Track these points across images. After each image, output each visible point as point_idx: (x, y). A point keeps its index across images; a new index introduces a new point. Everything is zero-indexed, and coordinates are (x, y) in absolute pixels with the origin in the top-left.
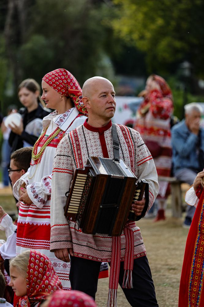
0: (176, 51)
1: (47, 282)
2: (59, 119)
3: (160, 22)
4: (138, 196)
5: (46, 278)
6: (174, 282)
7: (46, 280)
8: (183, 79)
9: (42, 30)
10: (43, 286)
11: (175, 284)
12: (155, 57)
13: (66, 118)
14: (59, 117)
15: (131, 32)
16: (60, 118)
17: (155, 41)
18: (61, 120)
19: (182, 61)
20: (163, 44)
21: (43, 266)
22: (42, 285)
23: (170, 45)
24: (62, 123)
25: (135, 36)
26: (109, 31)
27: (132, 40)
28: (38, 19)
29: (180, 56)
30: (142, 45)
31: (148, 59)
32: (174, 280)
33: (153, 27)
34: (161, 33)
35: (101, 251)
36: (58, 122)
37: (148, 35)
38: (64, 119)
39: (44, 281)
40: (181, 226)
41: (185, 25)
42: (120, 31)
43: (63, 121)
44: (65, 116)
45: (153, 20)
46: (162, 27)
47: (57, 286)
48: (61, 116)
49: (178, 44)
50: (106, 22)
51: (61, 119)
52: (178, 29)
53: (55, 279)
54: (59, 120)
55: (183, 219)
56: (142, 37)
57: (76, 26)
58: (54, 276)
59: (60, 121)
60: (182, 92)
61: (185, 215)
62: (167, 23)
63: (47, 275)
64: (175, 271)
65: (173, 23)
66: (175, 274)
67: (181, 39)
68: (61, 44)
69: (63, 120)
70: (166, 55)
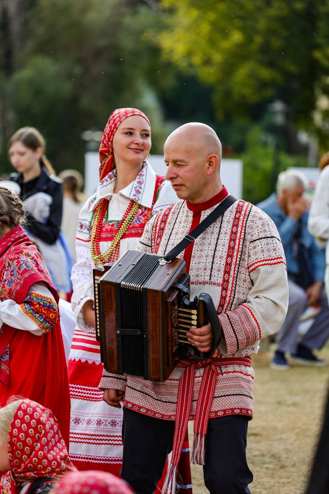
0: (263, 85)
1: (41, 454)
2: (133, 190)
3: (237, 37)
4: (196, 320)
5: (40, 446)
6: (255, 456)
7: (40, 450)
8: (272, 129)
9: (46, 47)
10: (35, 460)
11: (256, 459)
12: (228, 94)
13: (142, 186)
14: (133, 188)
15: (189, 54)
16: (135, 188)
17: (229, 68)
18: (138, 192)
19: (271, 101)
20: (242, 73)
21: (35, 426)
22: (33, 457)
23: (252, 75)
24: (141, 195)
25: (197, 60)
26: (155, 50)
27: (191, 65)
28: (40, 31)
29: (269, 92)
30: (208, 75)
31: (217, 98)
32: (256, 453)
33: (226, 44)
34: (238, 56)
35: (166, 402)
36: (134, 195)
37: (217, 58)
38: (141, 188)
39: (37, 452)
40: (267, 365)
41: (277, 43)
42: (172, 51)
43: (140, 192)
44: (140, 183)
45: (225, 35)
46: (239, 46)
47: (59, 460)
48: (135, 186)
49: (266, 73)
50: (149, 36)
51: (137, 189)
52: (265, 49)
53: (58, 450)
54: (134, 192)
55: (271, 355)
56: (207, 62)
57: (102, 42)
58: (58, 444)
59: (136, 193)
60: (271, 150)
61: (274, 347)
62: (249, 39)
63: (42, 443)
64: (258, 438)
65: (258, 40)
66: (258, 442)
67: (271, 65)
68: (78, 70)
69: (140, 190)
70: (248, 92)
